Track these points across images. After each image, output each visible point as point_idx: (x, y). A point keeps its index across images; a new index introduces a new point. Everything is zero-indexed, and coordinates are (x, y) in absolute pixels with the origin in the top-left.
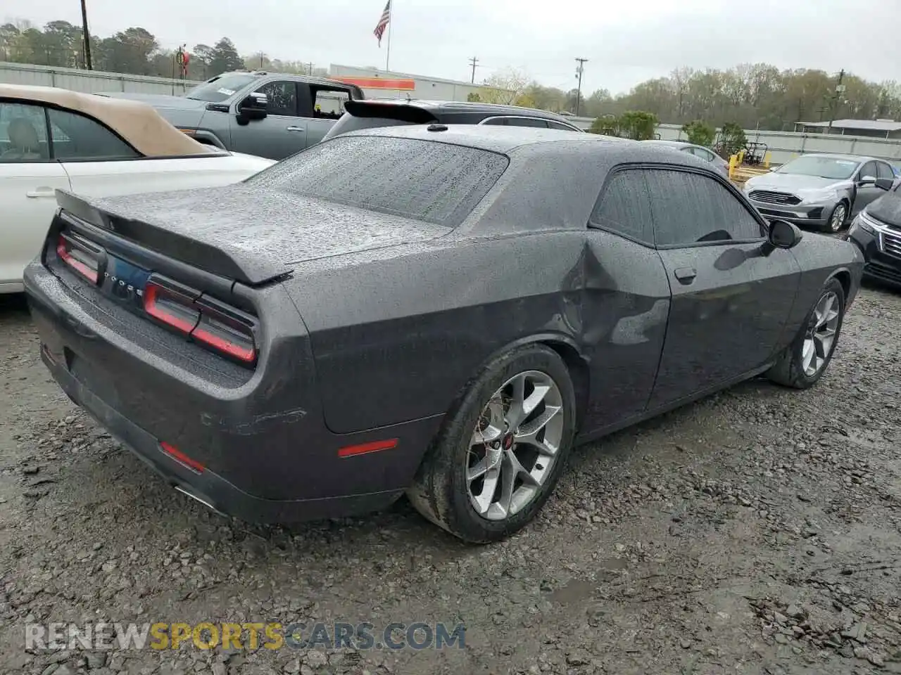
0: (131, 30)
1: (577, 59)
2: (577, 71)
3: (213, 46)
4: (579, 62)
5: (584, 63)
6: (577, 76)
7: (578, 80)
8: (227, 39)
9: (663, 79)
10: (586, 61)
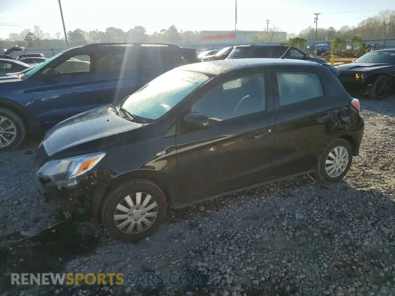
0: (136, 27)
1: (314, 14)
2: (315, 19)
3: (168, 29)
4: (315, 16)
5: (318, 16)
6: (315, 22)
7: (316, 24)
8: (173, 25)
9: (375, 17)
10: (320, 14)
